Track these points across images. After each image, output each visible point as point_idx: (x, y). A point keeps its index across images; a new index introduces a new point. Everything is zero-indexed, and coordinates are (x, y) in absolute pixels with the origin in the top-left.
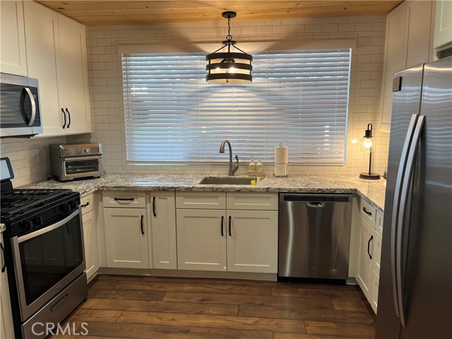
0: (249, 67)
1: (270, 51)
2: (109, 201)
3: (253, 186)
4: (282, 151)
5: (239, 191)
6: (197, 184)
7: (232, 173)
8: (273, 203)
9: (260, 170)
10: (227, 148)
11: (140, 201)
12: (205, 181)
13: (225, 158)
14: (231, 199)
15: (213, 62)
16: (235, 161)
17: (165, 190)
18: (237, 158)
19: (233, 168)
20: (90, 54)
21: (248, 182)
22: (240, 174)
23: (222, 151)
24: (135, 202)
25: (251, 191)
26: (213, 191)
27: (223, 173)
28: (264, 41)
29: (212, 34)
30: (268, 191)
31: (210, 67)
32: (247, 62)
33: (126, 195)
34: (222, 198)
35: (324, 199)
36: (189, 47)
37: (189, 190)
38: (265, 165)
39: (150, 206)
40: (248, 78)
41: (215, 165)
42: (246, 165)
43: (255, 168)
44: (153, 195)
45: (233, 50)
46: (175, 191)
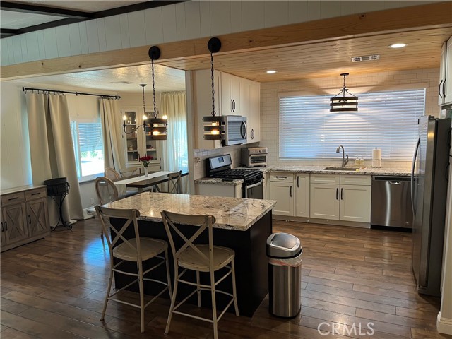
0: (356, 104)
1: (370, 91)
2: (273, 178)
3: (357, 171)
4: (377, 152)
5: (347, 174)
6: (323, 170)
7: (344, 165)
8: (369, 181)
9: (362, 163)
10: (341, 150)
11: (290, 178)
12: (327, 169)
13: (340, 156)
14: (342, 178)
15: (334, 102)
16: (346, 158)
17: (304, 172)
18: (347, 156)
19: (345, 162)
20: (262, 98)
21: (355, 170)
22: (349, 166)
23: (338, 152)
24: (287, 179)
25: (355, 174)
26: (332, 173)
27: (339, 165)
28: (367, 86)
29: (334, 84)
30: (365, 174)
31: (332, 104)
32: (355, 101)
33: (282, 174)
34: (337, 178)
35: (401, 179)
36: (319, 92)
37: (318, 173)
38: (366, 160)
39: (295, 181)
40: (356, 110)
41: (333, 160)
42: (353, 160)
43: (359, 162)
44: (297, 175)
45: (347, 95)
46: (310, 173)
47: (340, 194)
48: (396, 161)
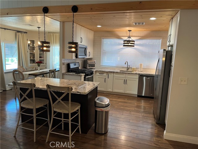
0: (134, 44)
1: (140, 39)
2: (98, 74)
3: (133, 72)
4: (141, 65)
5: (129, 73)
6: (119, 71)
7: (128, 70)
8: (137, 77)
9: (135, 69)
10: (127, 63)
11: (105, 74)
12: (120, 71)
13: (126, 66)
14: (127, 75)
15: (125, 42)
16: (128, 67)
17: (111, 72)
18: (129, 66)
19: (128, 69)
20: (94, 38)
21: (132, 72)
22: (130, 70)
23: (125, 64)
24: (104, 74)
25: (132, 74)
26: (123, 73)
27: (125, 70)
28: (138, 37)
29: (125, 35)
30: (136, 74)
31: (124, 43)
32: (133, 42)
33: (102, 72)
34: (125, 75)
35: (150, 76)
36: (119, 37)
37: (117, 72)
39: (107, 76)
40: (134, 46)
41: (123, 67)
42: (131, 68)
43: (134, 69)
44: (108, 73)
45: (130, 40)
46: (114, 72)
47: (125, 82)
48: (149, 69)
